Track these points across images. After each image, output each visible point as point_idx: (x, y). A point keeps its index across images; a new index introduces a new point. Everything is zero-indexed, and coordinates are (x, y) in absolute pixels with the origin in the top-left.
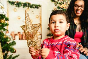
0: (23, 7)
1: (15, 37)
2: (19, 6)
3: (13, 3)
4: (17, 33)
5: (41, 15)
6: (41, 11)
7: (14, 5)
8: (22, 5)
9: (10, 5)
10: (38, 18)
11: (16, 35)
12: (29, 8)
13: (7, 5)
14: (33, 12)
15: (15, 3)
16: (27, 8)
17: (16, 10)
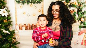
0: (27, 4)
1: (22, 28)
2: (24, 4)
3: (19, 2)
4: (23, 25)
5: (43, 8)
6: (43, 5)
7: (20, 3)
8: (26, 2)
9: (17, 4)
10: (40, 11)
11: (22, 26)
12: (32, 4)
13: (15, 3)
14: (35, 7)
15: (21, 2)
16: (31, 4)
17: (21, 7)
